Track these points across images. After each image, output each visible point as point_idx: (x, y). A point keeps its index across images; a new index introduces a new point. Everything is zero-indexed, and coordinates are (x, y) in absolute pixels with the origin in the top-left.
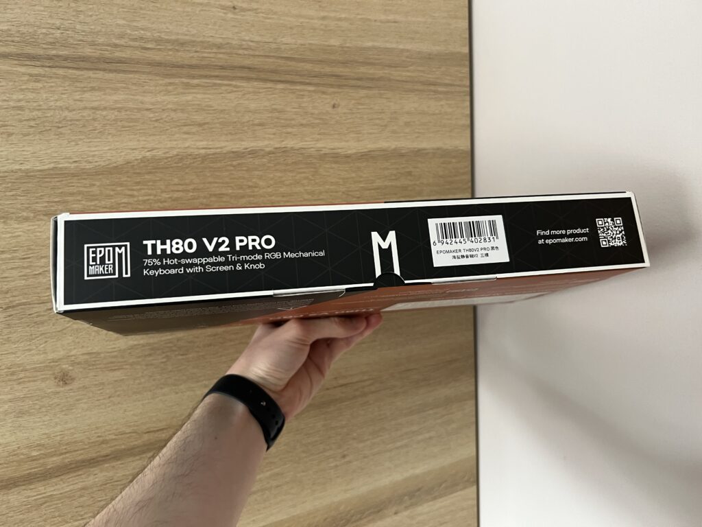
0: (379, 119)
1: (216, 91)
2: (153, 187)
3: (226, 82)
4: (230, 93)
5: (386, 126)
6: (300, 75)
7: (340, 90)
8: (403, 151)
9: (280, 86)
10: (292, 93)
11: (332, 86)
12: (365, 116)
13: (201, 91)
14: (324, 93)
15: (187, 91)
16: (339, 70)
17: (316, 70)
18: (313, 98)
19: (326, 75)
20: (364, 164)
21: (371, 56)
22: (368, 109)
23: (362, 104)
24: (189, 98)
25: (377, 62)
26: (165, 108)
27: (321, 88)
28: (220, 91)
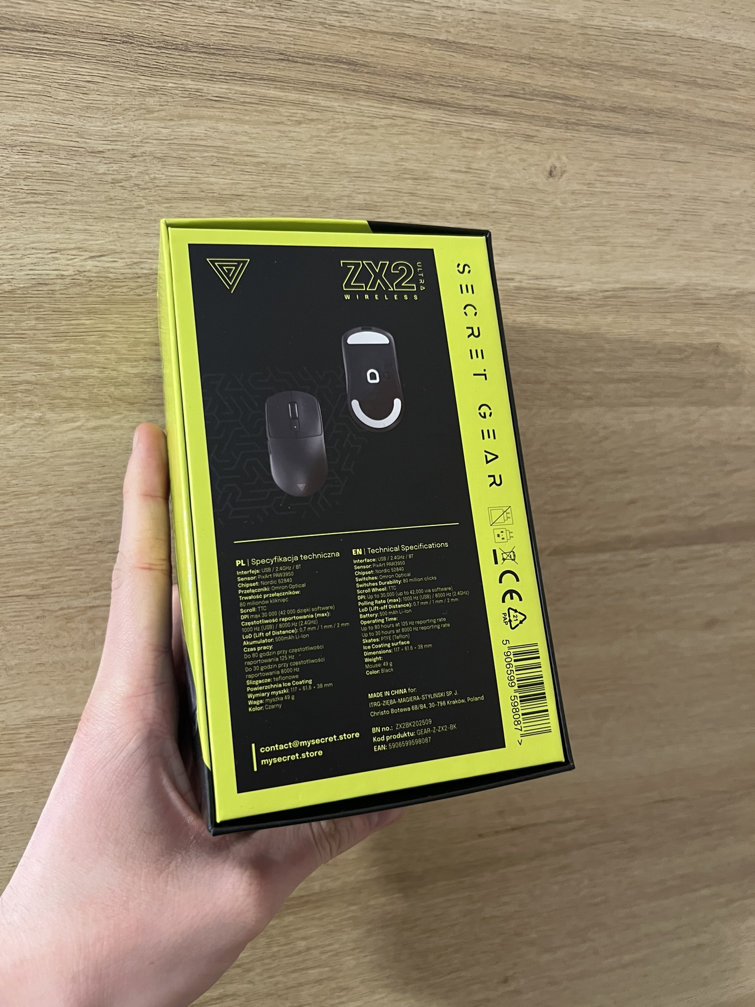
0: (652, 212)
1: (264, 117)
2: (98, 348)
3: (293, 96)
4: (299, 123)
5: (668, 230)
6: (474, 90)
7: (568, 135)
8: (704, 295)
9: (425, 114)
10: (450, 133)
11: (548, 122)
12: (622, 204)
13: (226, 116)
14: (528, 138)
15: (192, 112)
16: (571, 84)
17: (515, 78)
18: (501, 149)
19: (535, 94)
20: (610, 319)
21: (650, 56)
22: (630, 185)
23: (618, 174)
24: (199, 130)
25: (663, 69)
26: (138, 152)
27: (524, 127)
28: (275, 118)
